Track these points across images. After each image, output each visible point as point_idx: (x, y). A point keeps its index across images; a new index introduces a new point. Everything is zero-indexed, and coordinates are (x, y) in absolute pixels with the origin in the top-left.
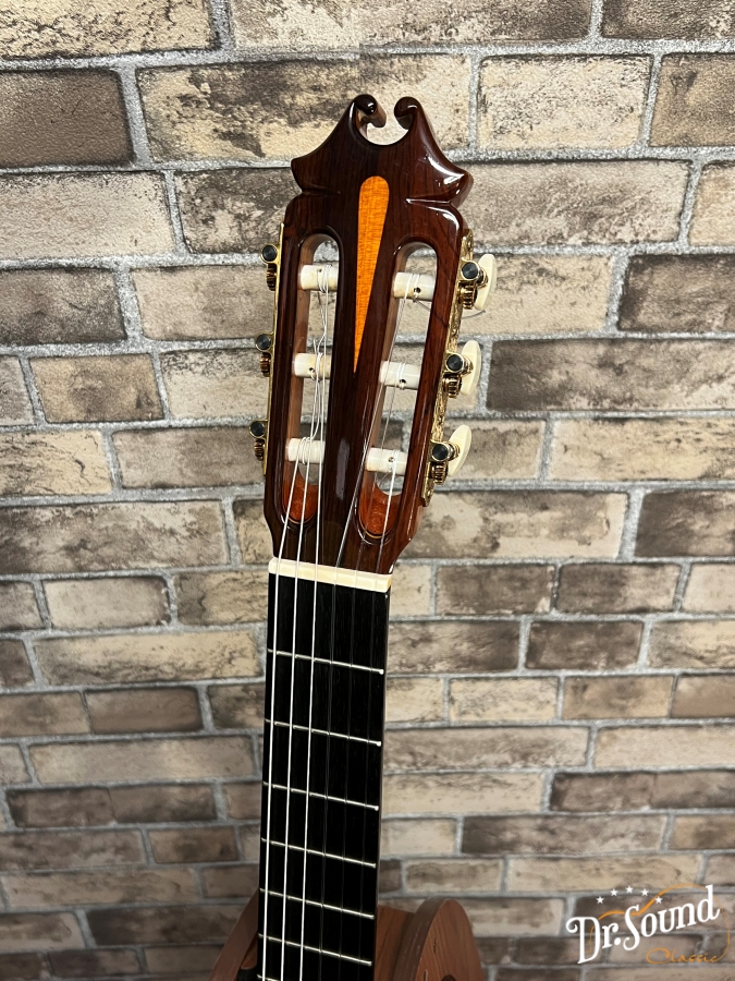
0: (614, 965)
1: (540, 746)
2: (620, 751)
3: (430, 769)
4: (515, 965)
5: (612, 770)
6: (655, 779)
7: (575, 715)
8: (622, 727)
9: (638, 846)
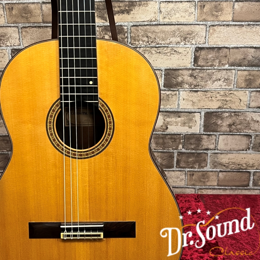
0: (220, 152)
1: (190, 34)
2: (217, 37)
3: (153, 45)
4: (184, 150)
5: (215, 46)
6: (229, 52)
7: (201, 19)
8: (217, 25)
9: (225, 86)
